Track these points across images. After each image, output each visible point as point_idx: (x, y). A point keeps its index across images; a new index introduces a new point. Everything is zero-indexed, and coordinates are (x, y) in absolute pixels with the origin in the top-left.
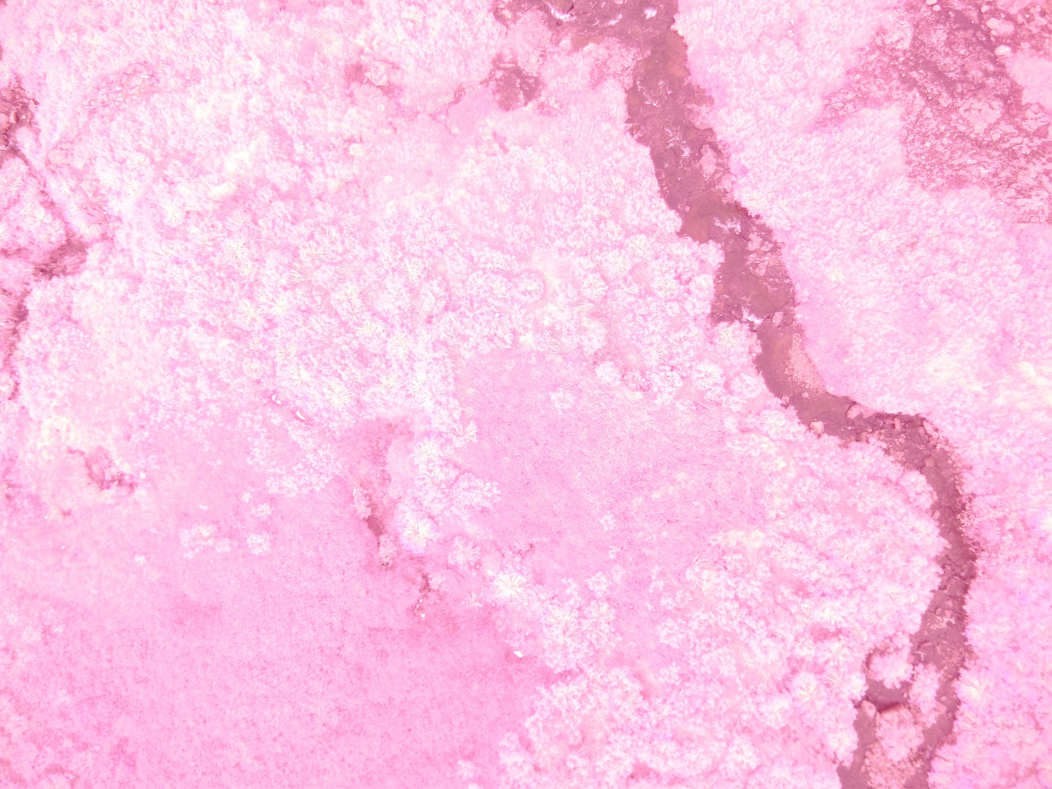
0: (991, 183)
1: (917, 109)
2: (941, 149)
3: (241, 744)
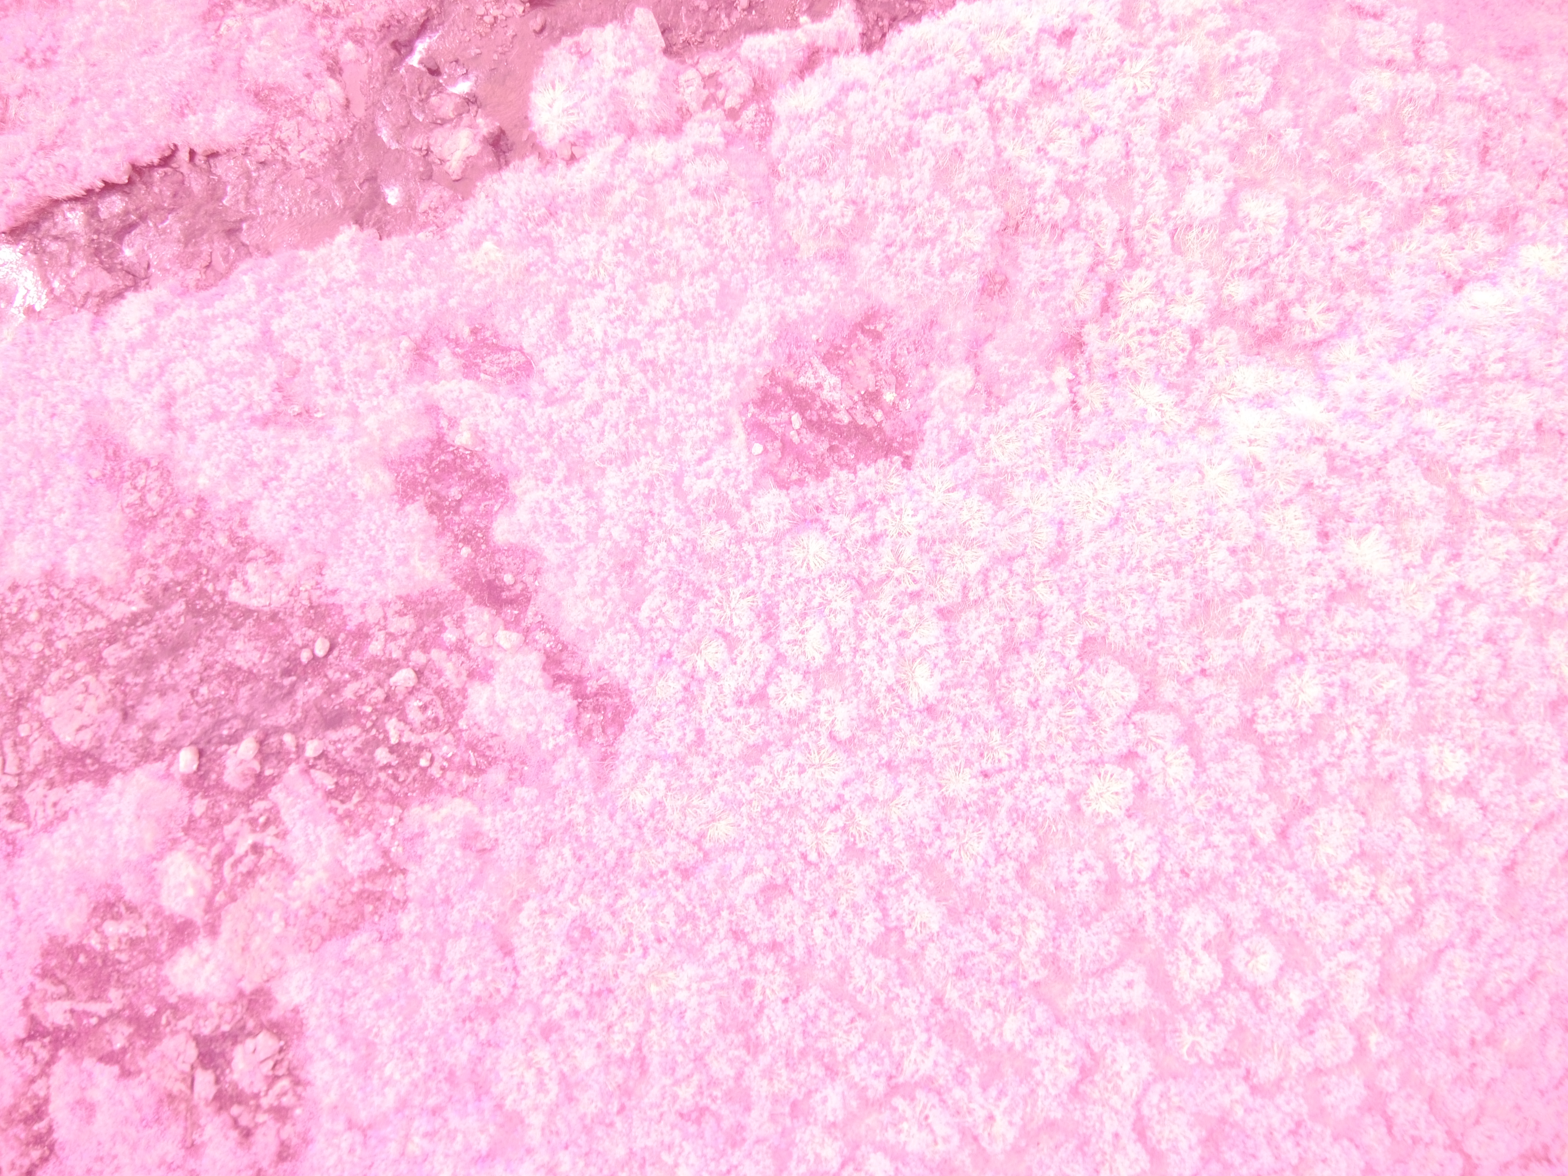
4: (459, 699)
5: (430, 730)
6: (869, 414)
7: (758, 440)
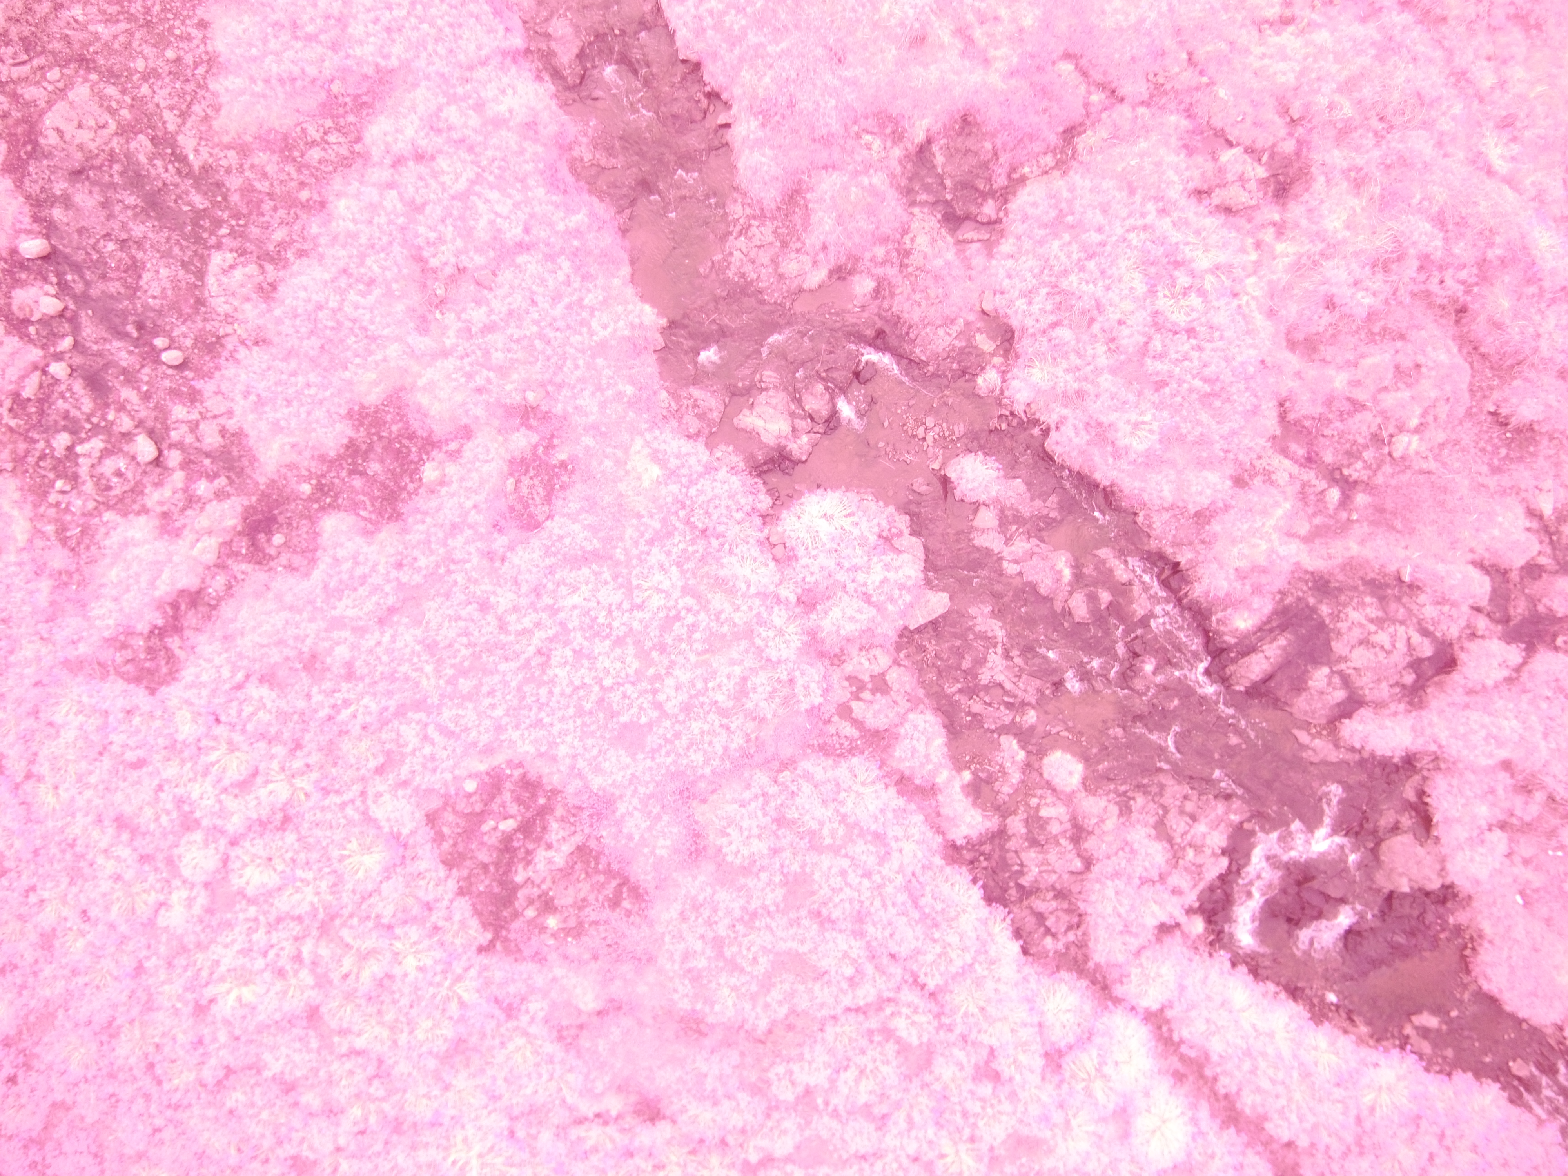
4: (136, 507)
5: (97, 484)
6: (531, 902)
7: (482, 786)
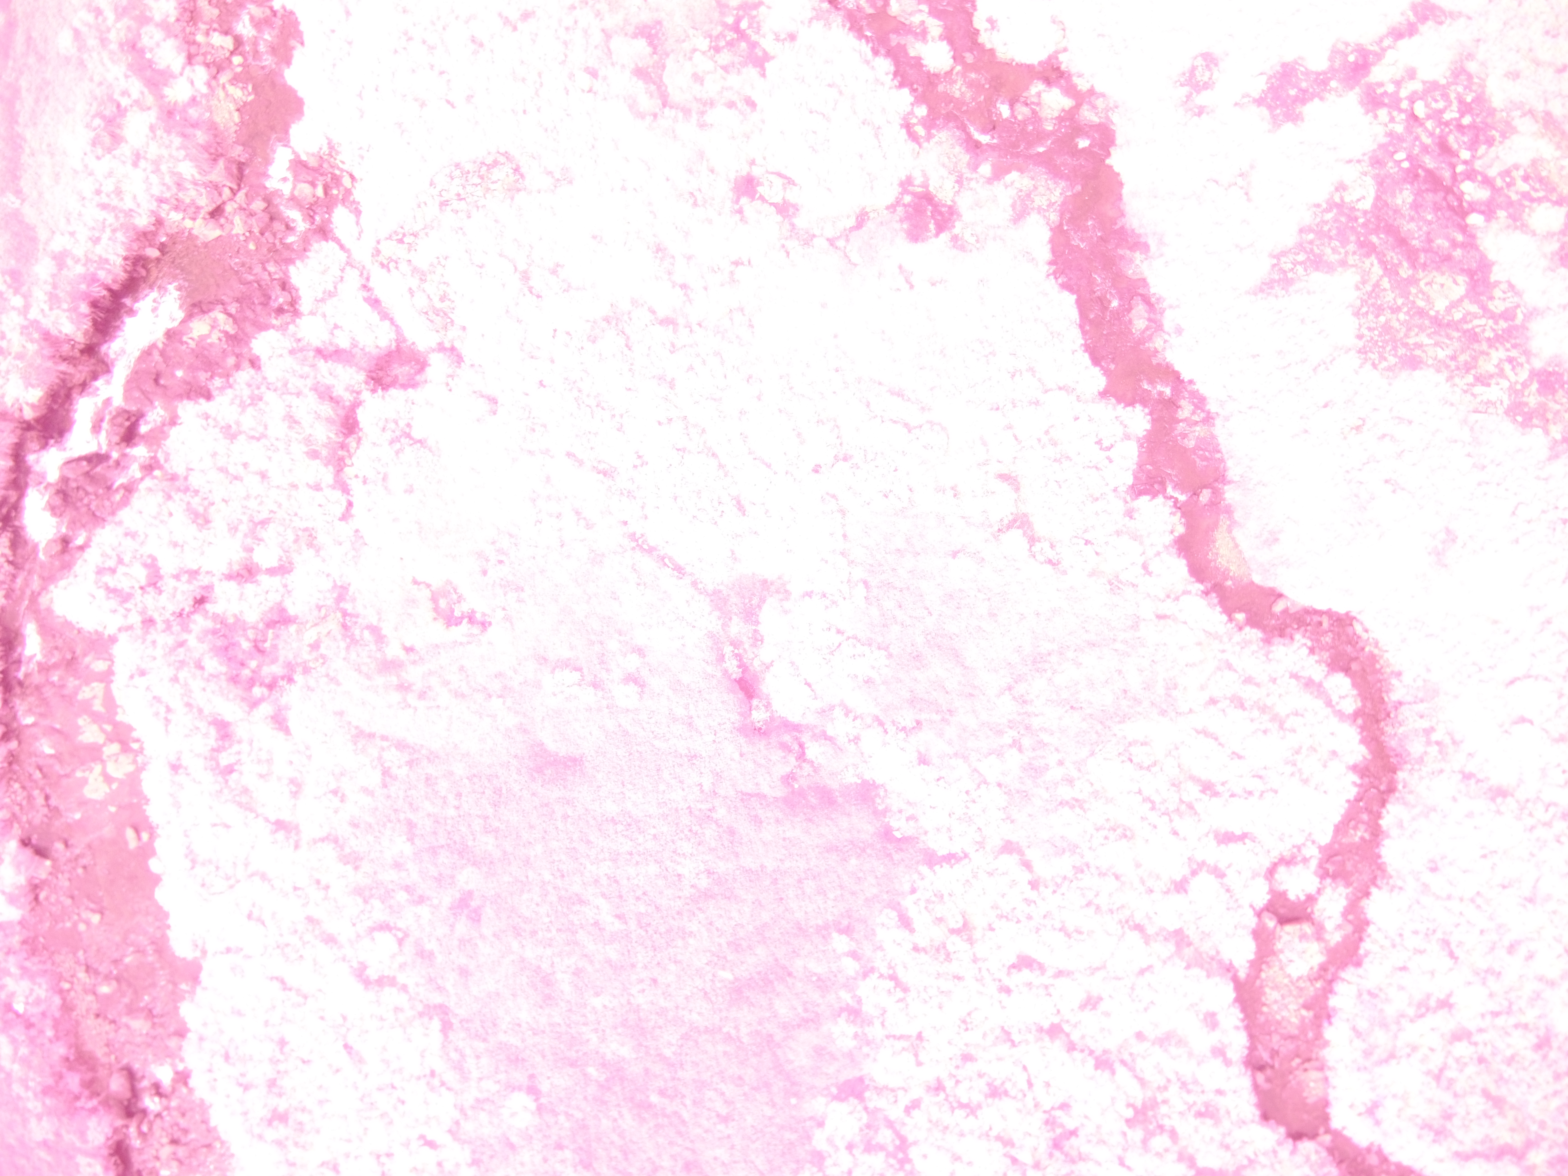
0: (1447, 367)
1: (1374, 278)
2: (1396, 325)
3: (601, 902)
